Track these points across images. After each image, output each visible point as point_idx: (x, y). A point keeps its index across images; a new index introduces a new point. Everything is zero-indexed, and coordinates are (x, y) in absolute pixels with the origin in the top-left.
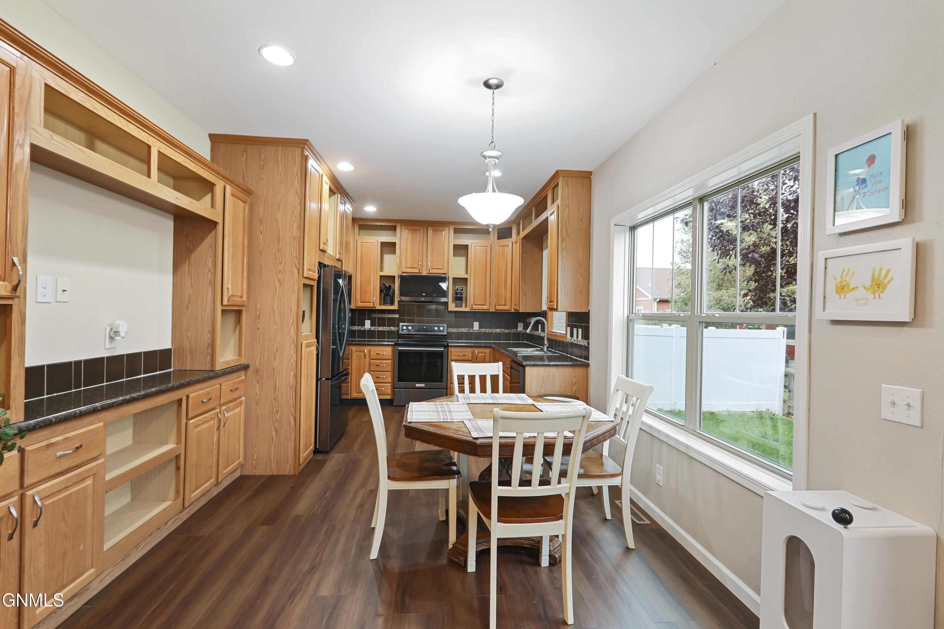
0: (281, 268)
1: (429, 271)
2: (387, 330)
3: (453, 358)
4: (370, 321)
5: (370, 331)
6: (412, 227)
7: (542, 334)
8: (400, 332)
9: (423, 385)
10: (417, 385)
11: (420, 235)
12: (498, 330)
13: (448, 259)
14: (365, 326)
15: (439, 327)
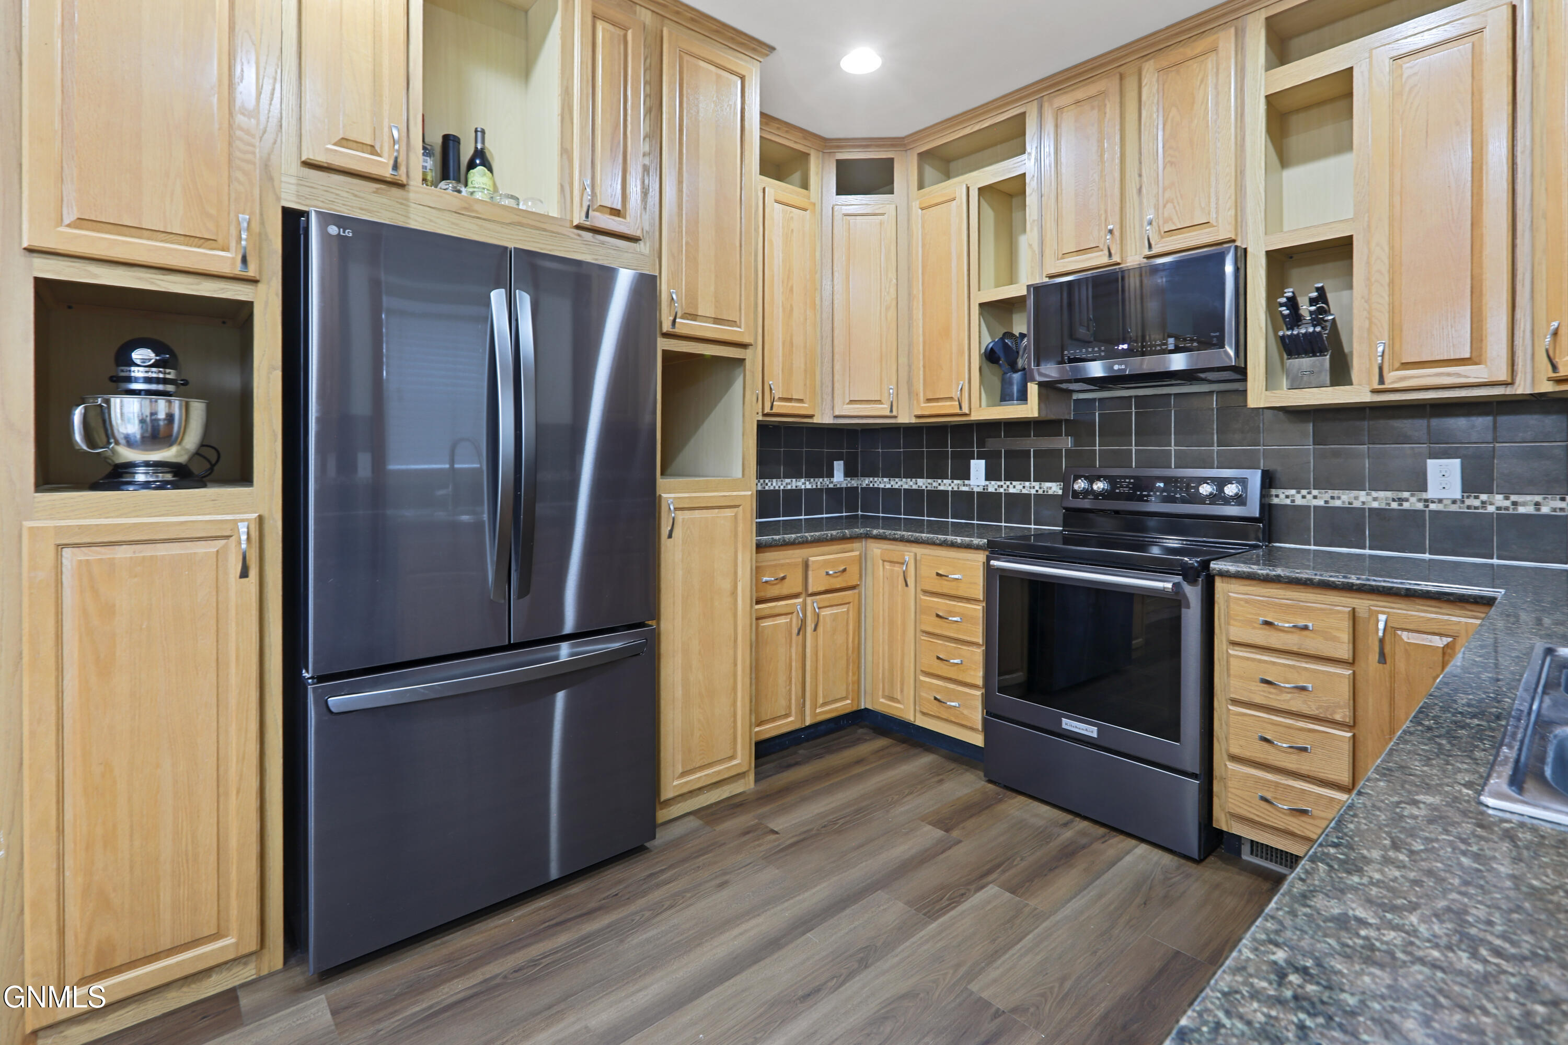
1: (1150, 246)
2: (1033, 492)
3: (1237, 633)
4: (983, 462)
5: (984, 496)
6: (1079, 94)
9: (1091, 731)
10: (1070, 724)
13: (1238, 172)
14: (969, 479)
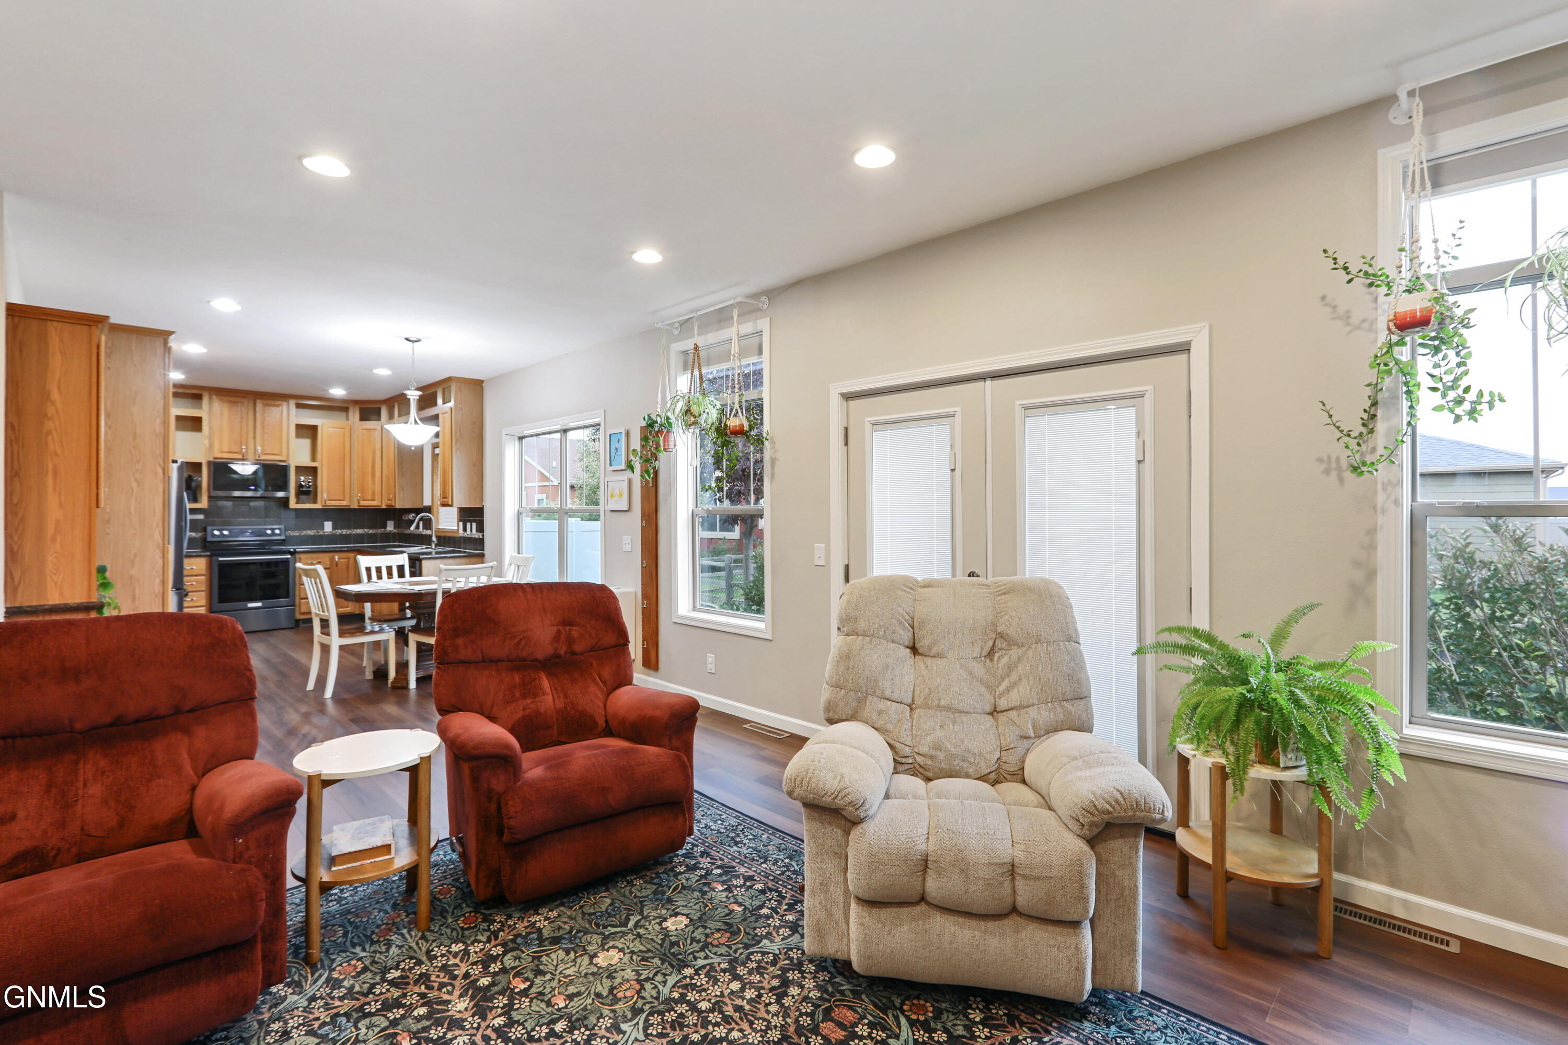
0: (139, 467)
1: (259, 457)
6: (231, 399)
7: (428, 532)
8: (209, 539)
9: (259, 604)
10: (250, 605)
11: (243, 410)
12: (360, 531)
13: (288, 443)
15: (273, 530)
